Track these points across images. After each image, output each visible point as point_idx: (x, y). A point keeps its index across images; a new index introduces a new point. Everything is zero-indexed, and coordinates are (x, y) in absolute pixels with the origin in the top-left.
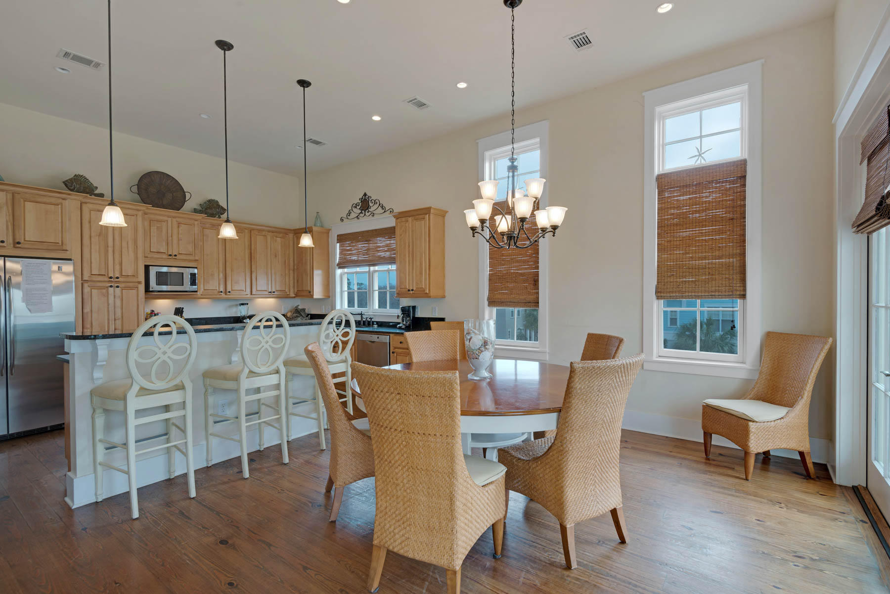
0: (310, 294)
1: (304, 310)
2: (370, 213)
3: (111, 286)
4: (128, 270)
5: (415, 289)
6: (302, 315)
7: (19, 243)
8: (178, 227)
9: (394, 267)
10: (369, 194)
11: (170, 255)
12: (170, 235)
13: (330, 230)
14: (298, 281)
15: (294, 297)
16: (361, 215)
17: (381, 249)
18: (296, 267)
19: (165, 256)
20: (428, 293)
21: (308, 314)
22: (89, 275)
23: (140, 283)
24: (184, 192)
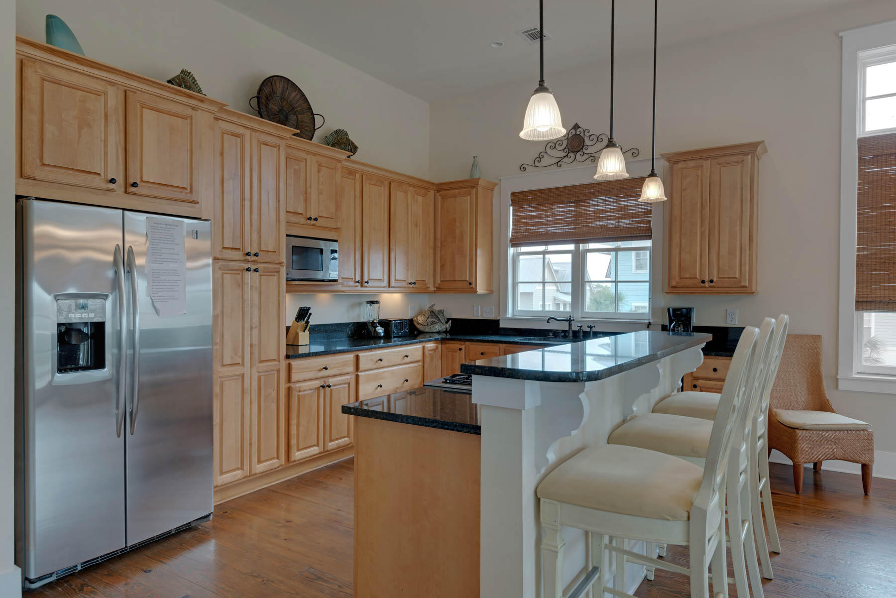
0: (470, 287)
1: (441, 312)
2: (585, 157)
3: (248, 270)
4: (269, 243)
5: (715, 279)
6: (440, 321)
7: (134, 185)
8: (319, 172)
9: (648, 243)
10: (583, 125)
11: (310, 219)
12: (308, 185)
13: (496, 184)
14: (442, 266)
15: (435, 292)
16: (566, 160)
17: (607, 214)
18: (439, 244)
19: (302, 220)
20: (747, 286)
21: (449, 319)
22: (220, 248)
23: (280, 263)
24: (313, 114)
